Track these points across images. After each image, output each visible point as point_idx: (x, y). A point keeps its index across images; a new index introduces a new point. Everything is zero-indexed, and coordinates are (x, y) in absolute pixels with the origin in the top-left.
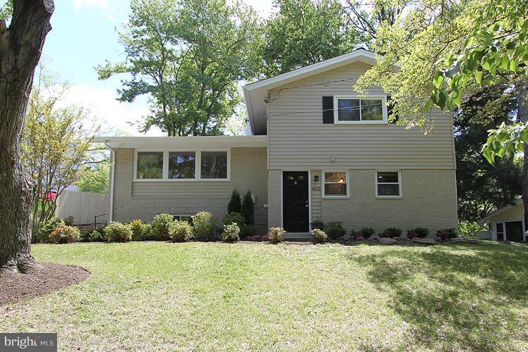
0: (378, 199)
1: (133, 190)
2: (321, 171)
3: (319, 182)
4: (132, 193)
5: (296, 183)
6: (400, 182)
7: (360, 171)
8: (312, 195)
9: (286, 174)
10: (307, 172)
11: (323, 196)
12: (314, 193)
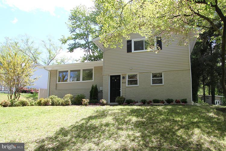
0: (152, 86)
1: (56, 87)
2: (126, 74)
3: (125, 79)
4: (56, 88)
5: (116, 80)
6: (163, 78)
7: (144, 73)
8: (122, 85)
9: (111, 77)
10: (120, 75)
11: (127, 85)
12: (123, 84)
